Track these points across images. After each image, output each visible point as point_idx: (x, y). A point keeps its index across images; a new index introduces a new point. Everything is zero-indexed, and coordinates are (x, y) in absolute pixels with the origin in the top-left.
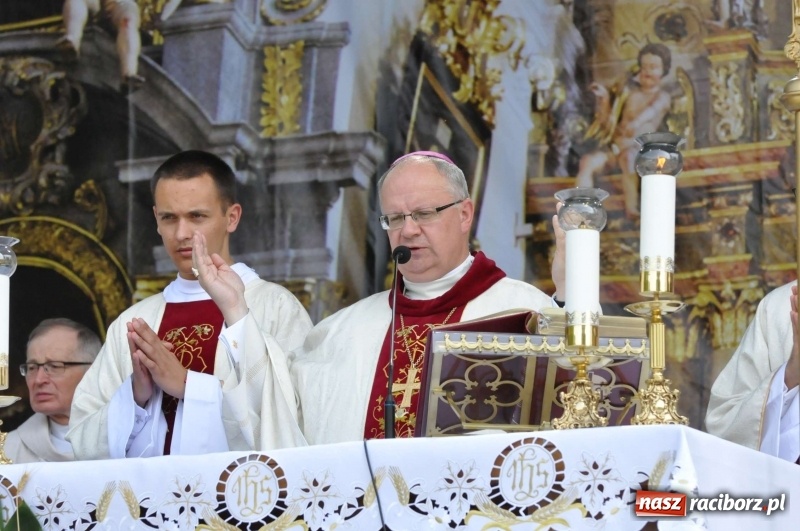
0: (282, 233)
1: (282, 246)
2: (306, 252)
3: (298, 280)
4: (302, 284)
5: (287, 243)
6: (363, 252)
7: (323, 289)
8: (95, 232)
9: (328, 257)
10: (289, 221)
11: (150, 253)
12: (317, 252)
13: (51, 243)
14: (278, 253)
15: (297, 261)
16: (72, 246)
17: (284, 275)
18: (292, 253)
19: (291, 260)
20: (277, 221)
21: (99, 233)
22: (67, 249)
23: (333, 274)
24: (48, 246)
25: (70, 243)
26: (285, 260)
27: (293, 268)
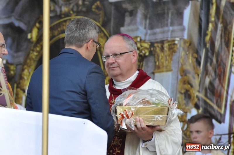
0: (167, 20)
1: (167, 25)
2: (176, 28)
3: (173, 39)
4: (174, 41)
5: (169, 24)
7: (182, 42)
8: (99, 22)
9: (184, 29)
10: (170, 15)
11: (119, 29)
12: (179, 27)
14: (166, 29)
15: (173, 31)
17: (168, 37)
18: (171, 28)
19: (170, 31)
20: (166, 16)
21: (101, 22)
23: (186, 37)
26: (168, 31)
27: (171, 34)
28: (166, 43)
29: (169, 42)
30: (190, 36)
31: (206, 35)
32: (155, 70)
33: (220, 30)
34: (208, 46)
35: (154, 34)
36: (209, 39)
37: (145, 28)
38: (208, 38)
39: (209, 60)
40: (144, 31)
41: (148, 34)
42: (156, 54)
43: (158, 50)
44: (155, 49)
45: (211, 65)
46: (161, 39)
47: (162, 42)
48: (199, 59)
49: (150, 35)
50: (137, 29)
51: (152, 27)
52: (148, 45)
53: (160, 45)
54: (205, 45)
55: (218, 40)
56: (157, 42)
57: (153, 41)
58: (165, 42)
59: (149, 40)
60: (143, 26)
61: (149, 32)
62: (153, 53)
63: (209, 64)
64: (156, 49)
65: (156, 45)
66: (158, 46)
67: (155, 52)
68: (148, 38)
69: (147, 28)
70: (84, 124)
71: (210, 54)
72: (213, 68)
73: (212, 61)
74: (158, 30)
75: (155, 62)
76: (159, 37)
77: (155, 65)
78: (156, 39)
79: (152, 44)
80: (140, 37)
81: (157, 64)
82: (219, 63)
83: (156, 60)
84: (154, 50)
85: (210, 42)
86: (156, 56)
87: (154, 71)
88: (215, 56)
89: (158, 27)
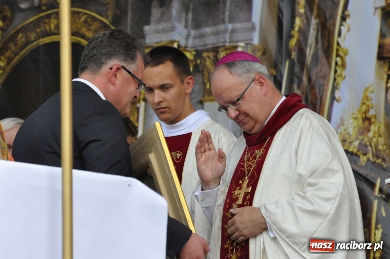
0: (224, 13)
1: (224, 22)
2: (238, 26)
3: (233, 44)
4: (236, 47)
5: (227, 20)
6: (276, 24)
7: (250, 50)
8: (107, 17)
9: (253, 28)
10: (228, 4)
11: (142, 30)
12: (246, 25)
13: (79, 26)
14: (221, 27)
15: (233, 31)
16: (92, 28)
17: (225, 42)
18: (230, 26)
19: (229, 31)
20: (221, 6)
21: (110, 18)
22: (89, 30)
23: (256, 41)
24: (77, 28)
25: (91, 25)
26: (226, 31)
27: (231, 37)
28: (222, 51)
29: (226, 49)
30: (263, 39)
31: (291, 36)
32: (204, 97)
33: (314, 29)
34: (294, 55)
35: (202, 36)
36: (296, 44)
37: (186, 27)
38: (293, 42)
39: (296, 80)
40: (185, 32)
41: (191, 37)
42: (206, 70)
43: (208, 63)
44: (203, 61)
45: (299, 88)
46: (214, 44)
47: (216, 50)
48: (279, 77)
49: (194, 38)
50: (173, 29)
51: (197, 25)
52: (192, 54)
53: (211, 55)
54: (289, 55)
55: (311, 46)
56: (207, 50)
57: (199, 48)
58: (220, 50)
59: (192, 47)
60: (183, 24)
61: (193, 32)
62: (201, 68)
63: (295, 86)
64: (205, 61)
65: (205, 55)
66: (209, 57)
67: (205, 66)
68: (190, 43)
69: (189, 27)
70: (129, 185)
71: (297, 69)
72: (302, 93)
73: (300, 81)
74: (208, 30)
75: (205, 84)
76: (211, 41)
77: (205, 89)
78: (205, 45)
79: (198, 54)
80: (178, 42)
81: (208, 86)
82: (312, 83)
83: (206, 81)
84: (201, 63)
85: (296, 48)
86: (205, 73)
87: (203, 99)
88: (305, 72)
89: (208, 25)
